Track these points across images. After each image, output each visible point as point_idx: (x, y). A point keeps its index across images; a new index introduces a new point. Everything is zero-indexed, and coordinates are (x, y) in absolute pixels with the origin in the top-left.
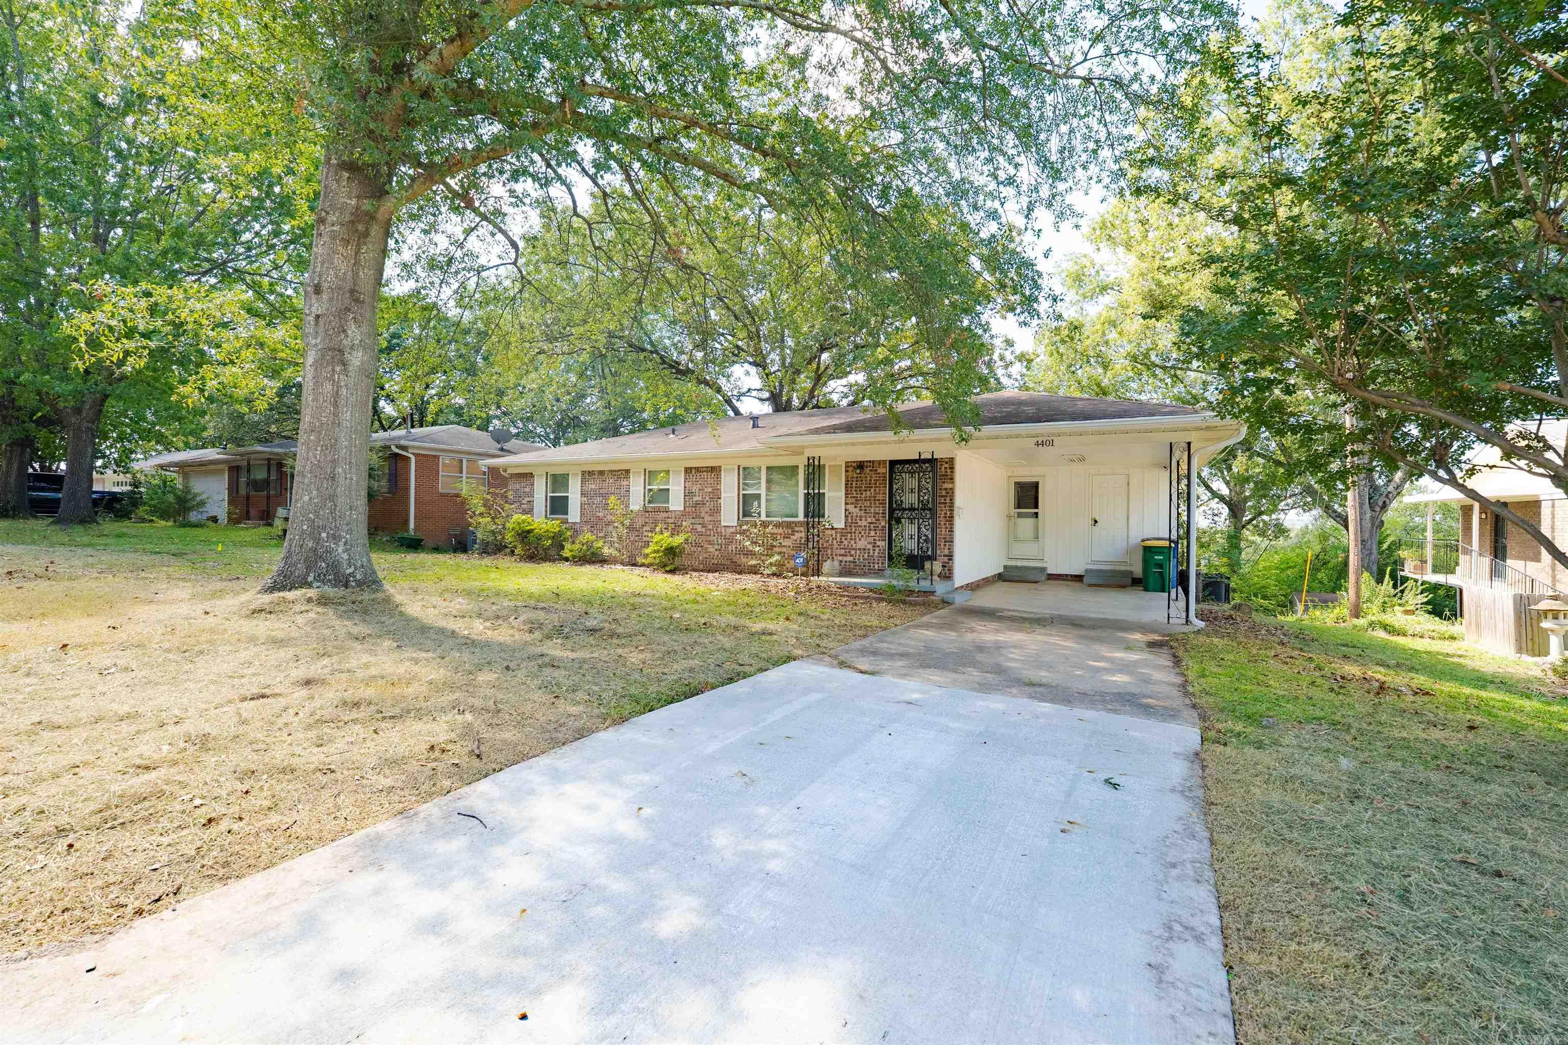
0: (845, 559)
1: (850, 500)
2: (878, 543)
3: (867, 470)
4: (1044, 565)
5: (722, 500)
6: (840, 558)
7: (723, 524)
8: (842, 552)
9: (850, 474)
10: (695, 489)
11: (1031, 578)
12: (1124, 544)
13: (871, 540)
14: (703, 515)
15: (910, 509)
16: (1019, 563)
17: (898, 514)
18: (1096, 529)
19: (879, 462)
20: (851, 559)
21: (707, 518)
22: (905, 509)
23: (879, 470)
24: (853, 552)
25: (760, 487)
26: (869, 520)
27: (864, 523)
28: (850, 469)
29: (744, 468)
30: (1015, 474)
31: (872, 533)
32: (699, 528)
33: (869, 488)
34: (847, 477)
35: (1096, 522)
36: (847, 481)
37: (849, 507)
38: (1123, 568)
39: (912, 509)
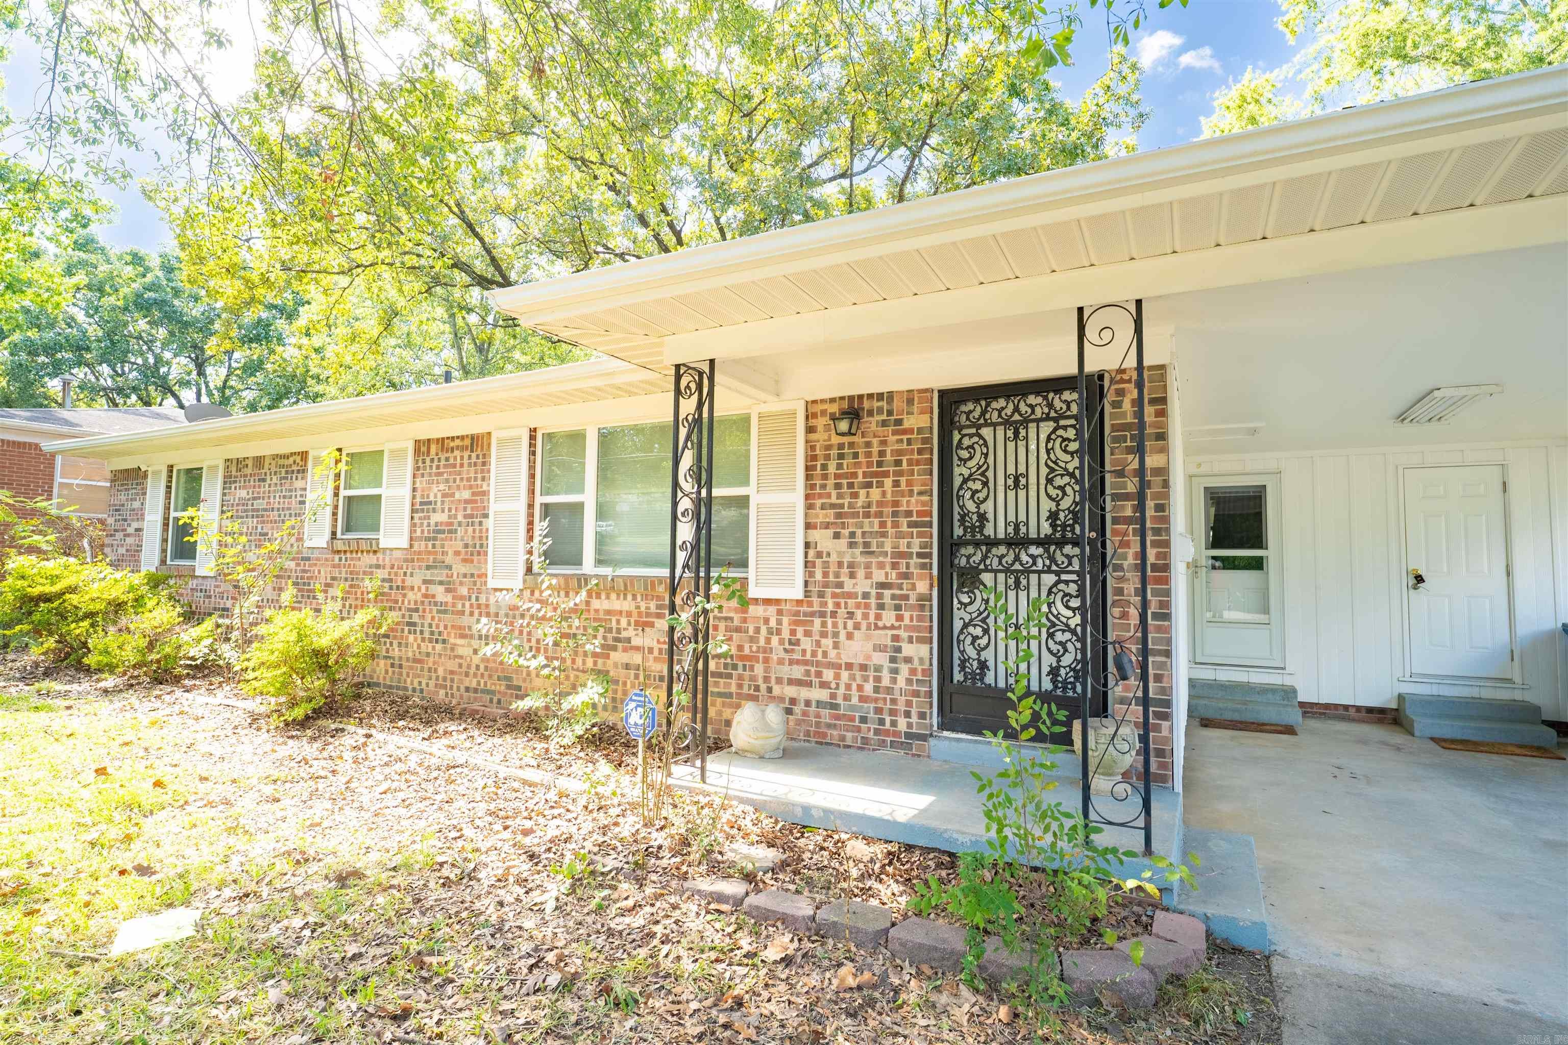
0: (804, 693)
1: (821, 516)
2: (908, 650)
3: (871, 423)
4: (1288, 681)
5: (490, 523)
6: (791, 691)
7: (491, 583)
8: (798, 672)
9: (820, 437)
10: (435, 492)
11: (1269, 715)
12: (1503, 636)
13: (885, 638)
14: (449, 559)
15: (1010, 543)
16: (1224, 676)
17: (969, 556)
18: (1420, 597)
19: (910, 397)
20: (822, 695)
21: (459, 568)
22: (992, 543)
23: (910, 422)
24: (828, 675)
25: (581, 490)
26: (879, 576)
27: (862, 585)
28: (821, 422)
29: (549, 437)
30: (1204, 469)
31: (889, 617)
32: (439, 592)
33: (874, 478)
34: (810, 446)
35: (1419, 579)
36: (811, 458)
37: (817, 535)
38: (1504, 695)
39: (1017, 542)
